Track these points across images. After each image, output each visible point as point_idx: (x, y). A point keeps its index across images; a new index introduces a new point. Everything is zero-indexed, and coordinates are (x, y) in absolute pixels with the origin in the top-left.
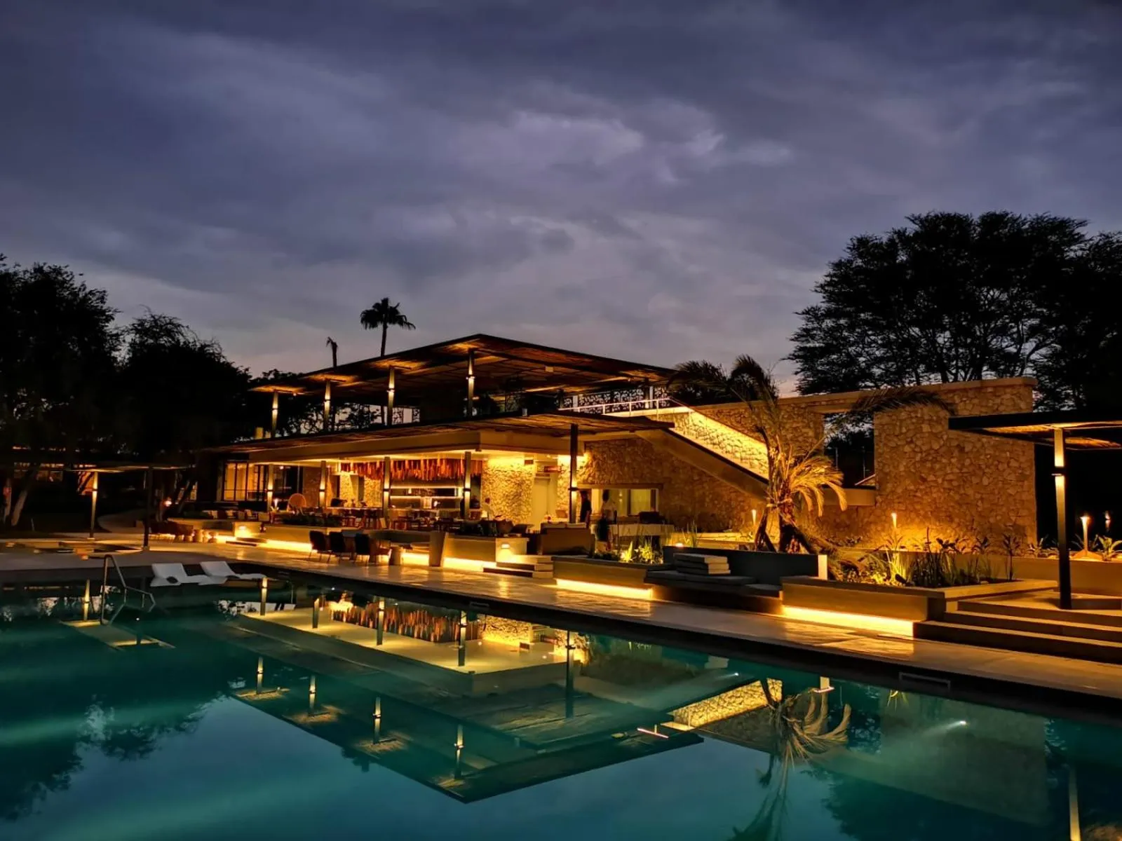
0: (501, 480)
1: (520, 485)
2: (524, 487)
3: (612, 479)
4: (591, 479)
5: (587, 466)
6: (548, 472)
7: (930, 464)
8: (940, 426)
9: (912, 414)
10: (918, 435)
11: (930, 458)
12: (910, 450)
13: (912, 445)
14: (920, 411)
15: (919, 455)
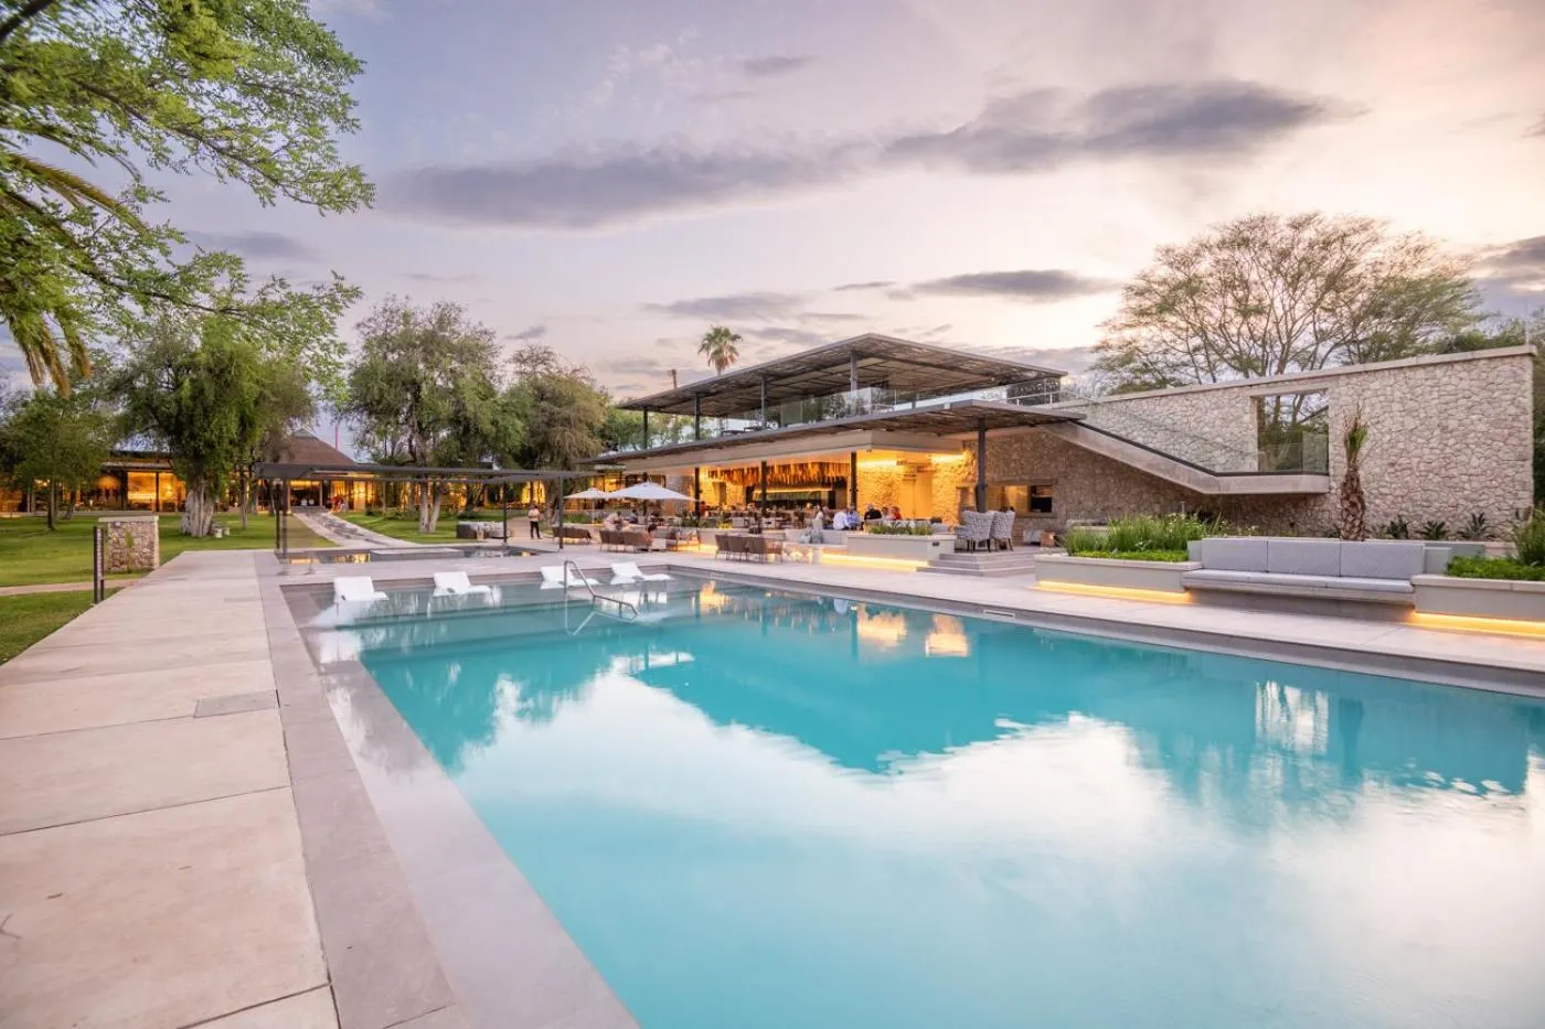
0: (869, 481)
1: (890, 486)
2: (894, 487)
3: (995, 476)
4: (971, 477)
5: (967, 465)
6: (920, 472)
7: (1401, 445)
8: (1416, 404)
9: (1379, 393)
10: (1386, 415)
11: (1402, 438)
12: (1375, 431)
13: (1379, 426)
14: (1389, 388)
15: (1388, 437)
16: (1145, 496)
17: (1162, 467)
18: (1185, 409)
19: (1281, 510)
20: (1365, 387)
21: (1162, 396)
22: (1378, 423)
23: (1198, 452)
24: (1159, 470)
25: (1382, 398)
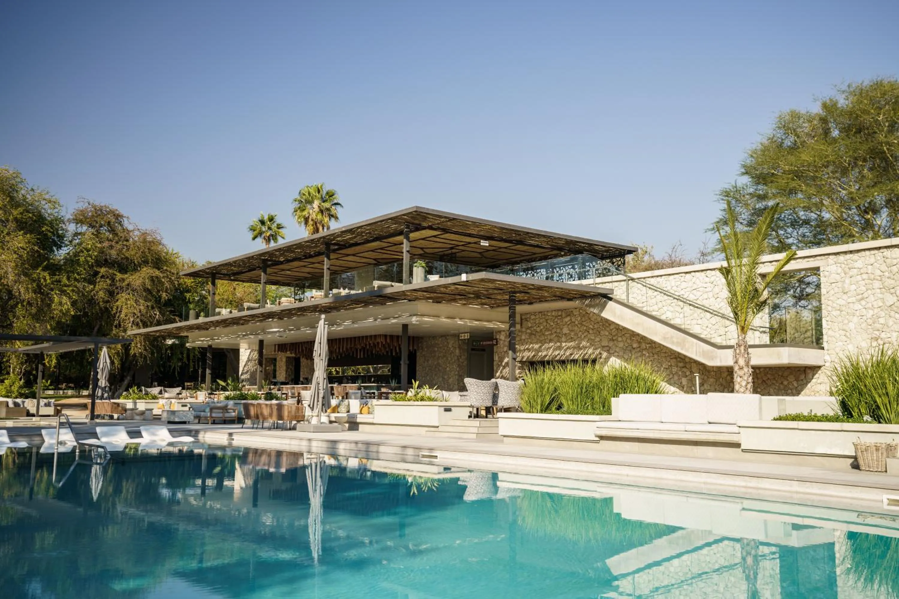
6: (484, 346)
7: (882, 321)
8: (893, 282)
9: (862, 271)
10: (869, 292)
11: (883, 314)
12: (860, 307)
13: (863, 302)
14: (870, 267)
15: (871, 312)
16: (674, 370)
17: (675, 340)
18: (705, 285)
19: (785, 383)
20: (850, 266)
21: (687, 273)
22: (862, 299)
23: (716, 327)
24: (673, 343)
25: (865, 276)
